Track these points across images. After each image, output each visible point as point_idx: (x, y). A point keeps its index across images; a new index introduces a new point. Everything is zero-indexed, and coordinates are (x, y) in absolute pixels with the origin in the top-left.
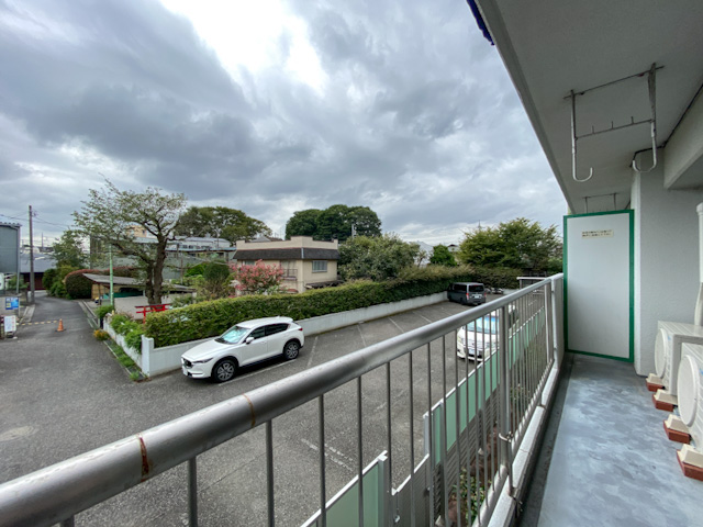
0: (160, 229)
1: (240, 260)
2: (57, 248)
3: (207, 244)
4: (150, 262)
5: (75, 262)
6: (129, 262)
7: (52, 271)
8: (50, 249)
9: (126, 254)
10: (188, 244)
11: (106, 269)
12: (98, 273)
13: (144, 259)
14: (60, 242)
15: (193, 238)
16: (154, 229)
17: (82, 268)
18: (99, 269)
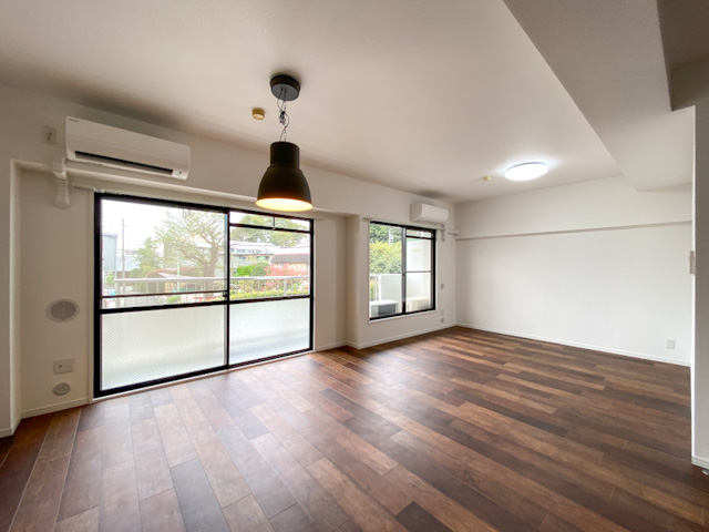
0: (213, 238)
1: (277, 263)
2: (141, 252)
3: (258, 248)
4: (206, 263)
5: (153, 263)
6: (190, 264)
7: (136, 270)
8: (134, 252)
9: (188, 257)
10: (241, 248)
11: (174, 269)
12: (169, 272)
13: (201, 262)
14: (143, 247)
15: (244, 243)
16: (209, 238)
17: (158, 268)
18: (170, 269)
